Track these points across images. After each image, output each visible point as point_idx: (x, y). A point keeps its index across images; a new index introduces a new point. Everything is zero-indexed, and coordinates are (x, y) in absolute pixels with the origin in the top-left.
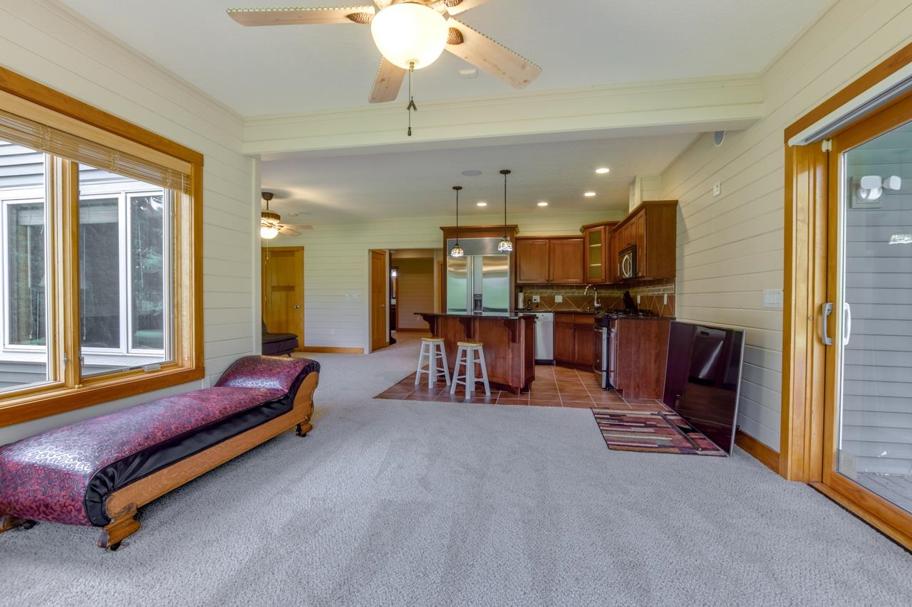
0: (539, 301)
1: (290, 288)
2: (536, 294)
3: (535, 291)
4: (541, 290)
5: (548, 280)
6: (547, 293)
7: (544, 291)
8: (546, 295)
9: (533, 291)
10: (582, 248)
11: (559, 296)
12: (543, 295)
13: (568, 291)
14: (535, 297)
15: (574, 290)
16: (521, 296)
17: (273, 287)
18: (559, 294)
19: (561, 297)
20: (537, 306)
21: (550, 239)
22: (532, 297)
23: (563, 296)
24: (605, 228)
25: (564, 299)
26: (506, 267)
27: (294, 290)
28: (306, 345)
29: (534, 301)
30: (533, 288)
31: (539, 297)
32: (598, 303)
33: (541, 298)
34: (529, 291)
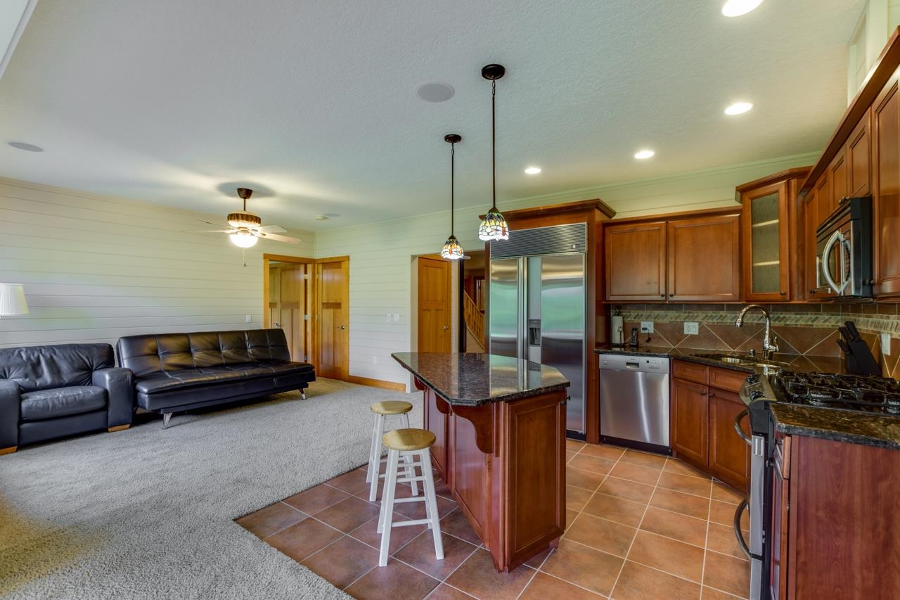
0: (651, 330)
1: (337, 305)
2: (647, 318)
3: (645, 313)
4: (656, 312)
5: (665, 295)
6: (669, 317)
7: (662, 313)
8: (666, 321)
9: (640, 312)
10: (736, 231)
11: (691, 324)
12: (661, 321)
13: (710, 313)
14: (644, 324)
15: (723, 313)
16: (617, 322)
17: (323, 304)
18: (693, 319)
19: (697, 324)
20: (649, 340)
21: (667, 219)
22: (640, 324)
23: (700, 323)
24: (788, 185)
25: (701, 328)
26: (581, 274)
27: (340, 308)
28: (351, 374)
29: (642, 331)
30: (642, 309)
31: (652, 323)
32: (772, 343)
33: (656, 325)
34: (633, 313)
